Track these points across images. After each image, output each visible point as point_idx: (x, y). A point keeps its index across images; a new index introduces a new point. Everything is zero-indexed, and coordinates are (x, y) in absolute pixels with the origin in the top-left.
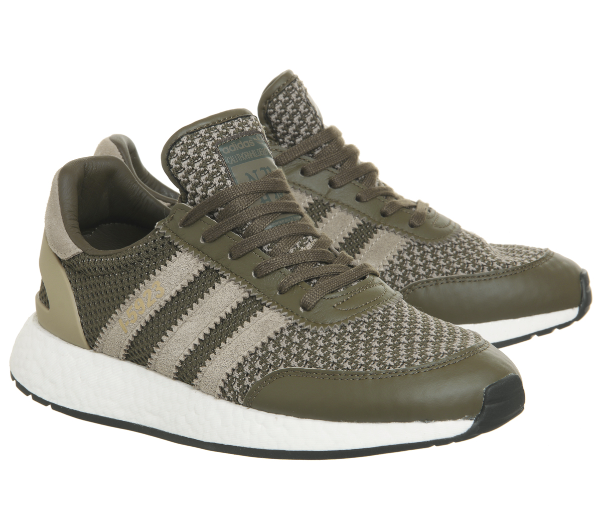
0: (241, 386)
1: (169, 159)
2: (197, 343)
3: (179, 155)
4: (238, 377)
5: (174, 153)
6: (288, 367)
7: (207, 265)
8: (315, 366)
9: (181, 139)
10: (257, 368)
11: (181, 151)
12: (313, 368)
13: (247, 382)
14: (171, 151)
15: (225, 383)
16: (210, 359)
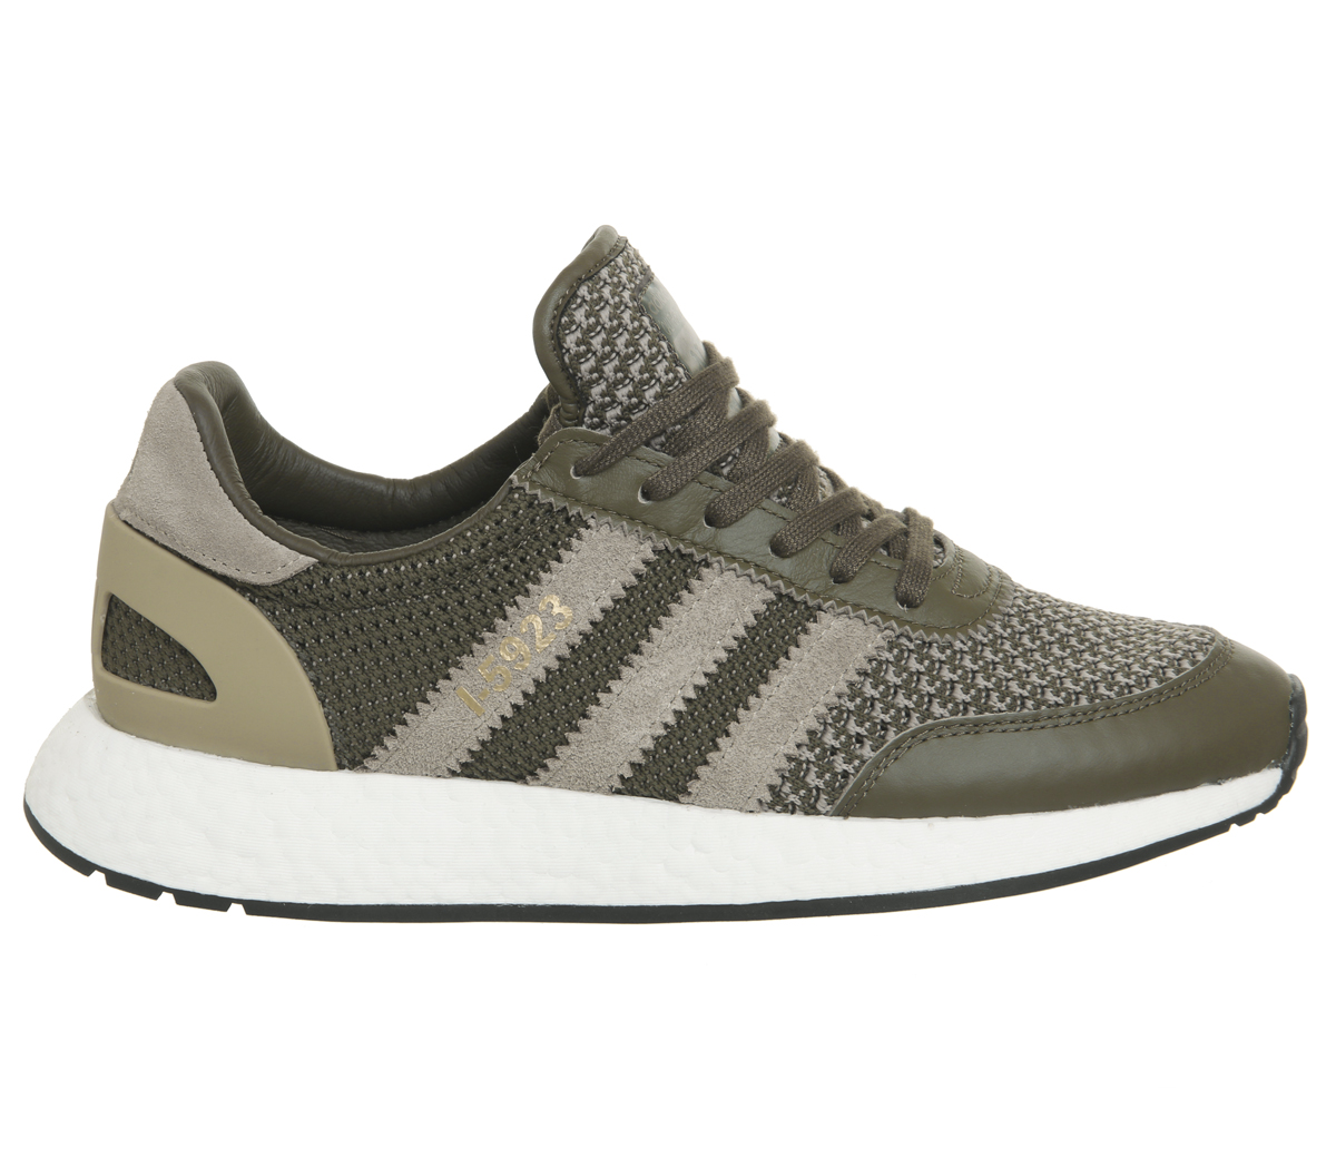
0: (827, 776)
1: (561, 336)
2: (682, 707)
3: (584, 326)
4: (813, 759)
5: (573, 322)
6: (930, 721)
7: (661, 546)
8: (990, 709)
9: (579, 293)
10: (853, 734)
11: (587, 317)
12: (987, 714)
13: (840, 764)
14: (564, 319)
15: (783, 777)
16: (728, 735)
